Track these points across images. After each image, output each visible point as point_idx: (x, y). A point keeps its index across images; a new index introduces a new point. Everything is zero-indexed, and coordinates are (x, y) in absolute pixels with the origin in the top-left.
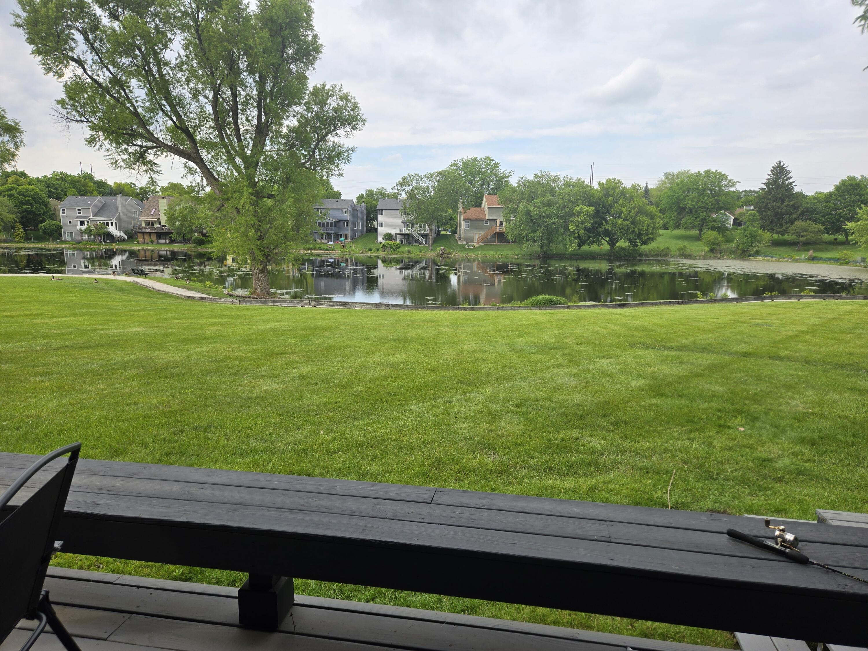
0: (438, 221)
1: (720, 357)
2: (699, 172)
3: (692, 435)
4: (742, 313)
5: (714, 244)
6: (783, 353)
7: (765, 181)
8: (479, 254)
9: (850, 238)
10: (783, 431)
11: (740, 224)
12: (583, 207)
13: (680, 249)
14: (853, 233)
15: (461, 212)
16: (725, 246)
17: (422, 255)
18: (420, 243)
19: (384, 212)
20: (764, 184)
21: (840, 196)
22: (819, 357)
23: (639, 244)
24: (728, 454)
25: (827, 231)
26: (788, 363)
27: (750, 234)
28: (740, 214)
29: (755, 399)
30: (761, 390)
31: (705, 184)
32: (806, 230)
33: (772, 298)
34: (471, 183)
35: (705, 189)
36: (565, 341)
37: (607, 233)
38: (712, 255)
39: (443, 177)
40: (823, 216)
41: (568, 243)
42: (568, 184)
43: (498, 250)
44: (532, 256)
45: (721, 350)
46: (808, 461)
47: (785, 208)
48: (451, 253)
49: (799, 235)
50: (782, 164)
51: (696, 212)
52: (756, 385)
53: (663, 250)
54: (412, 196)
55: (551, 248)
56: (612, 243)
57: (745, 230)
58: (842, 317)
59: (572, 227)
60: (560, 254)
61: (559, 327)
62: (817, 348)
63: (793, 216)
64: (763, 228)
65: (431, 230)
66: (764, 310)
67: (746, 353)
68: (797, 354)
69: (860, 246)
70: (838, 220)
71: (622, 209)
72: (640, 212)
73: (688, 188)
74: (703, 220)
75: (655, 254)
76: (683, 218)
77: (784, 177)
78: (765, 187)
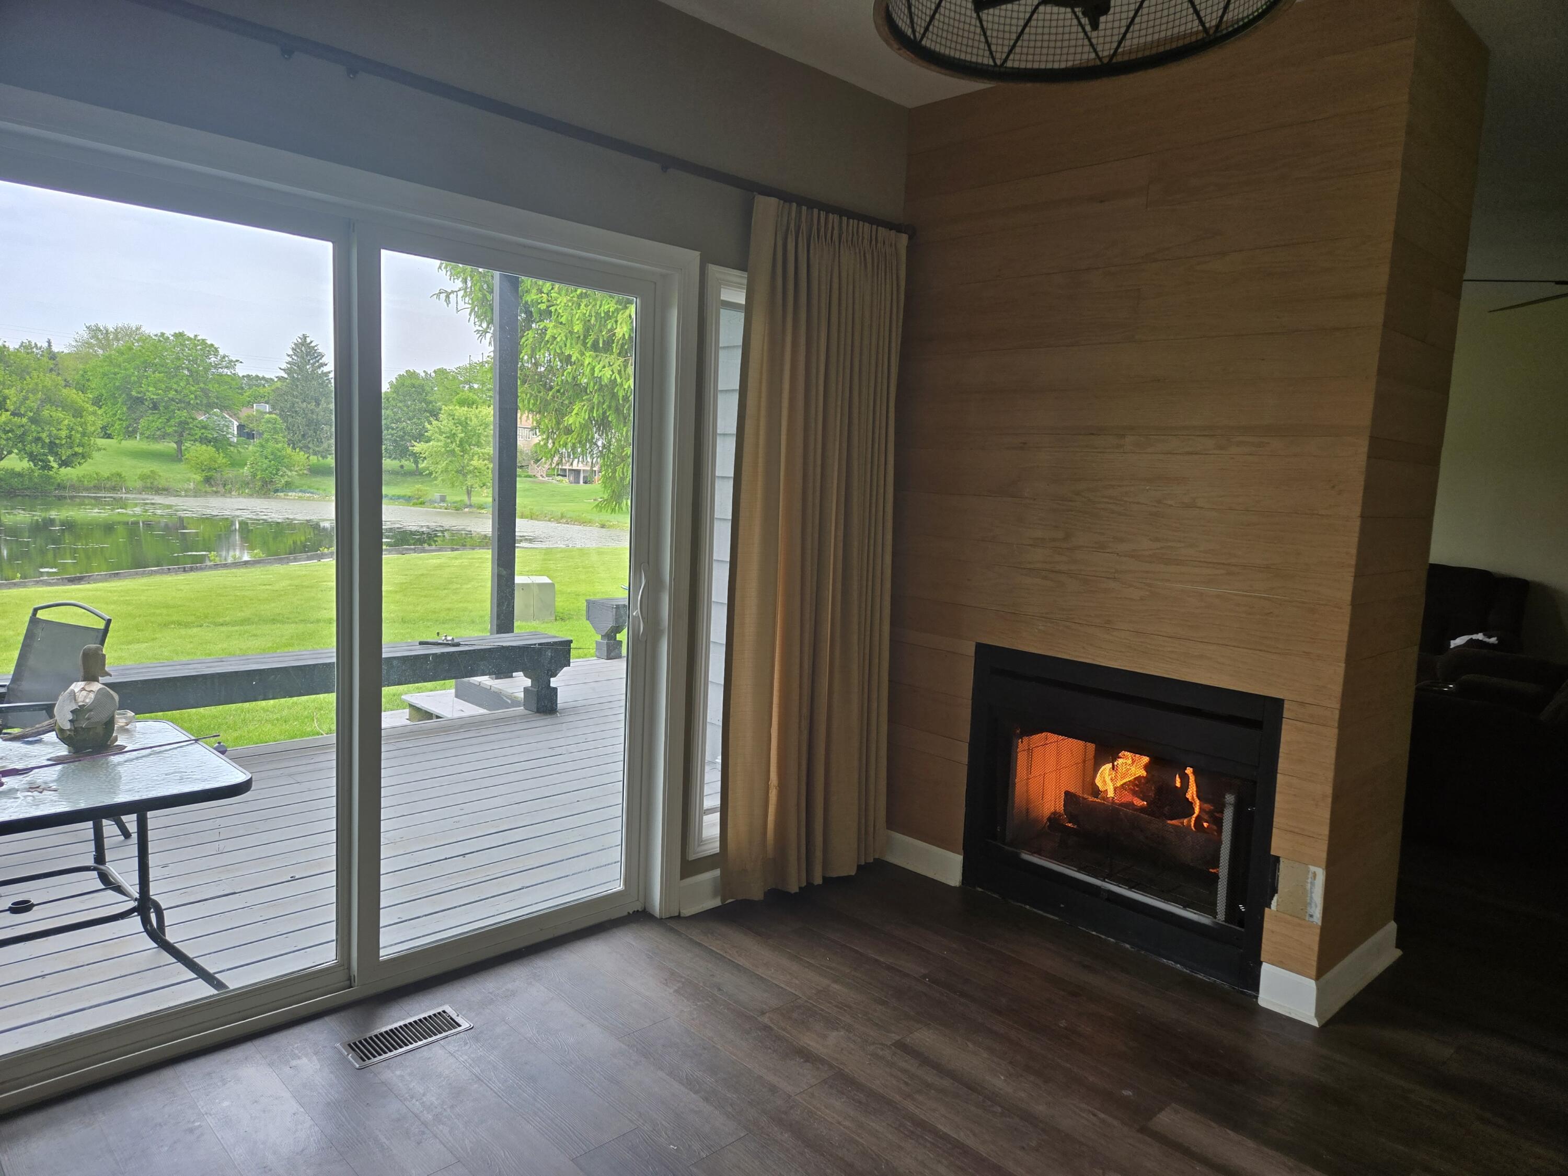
2: (163, 334)
5: (210, 469)
7: (284, 366)
9: (421, 466)
11: (251, 436)
13: (143, 477)
14: (425, 458)
16: (230, 473)
20: (283, 369)
21: (401, 401)
23: (55, 465)
25: (389, 454)
27: (273, 453)
28: (248, 417)
31: (178, 358)
35: (178, 368)
38: (209, 489)
47: (322, 413)
50: (308, 340)
51: (166, 408)
53: (108, 479)
57: (262, 446)
64: (293, 444)
69: (436, 479)
70: (402, 438)
71: (7, 391)
72: (49, 400)
73: (145, 362)
74: (183, 424)
75: (92, 485)
76: (142, 417)
77: (315, 363)
78: (286, 376)
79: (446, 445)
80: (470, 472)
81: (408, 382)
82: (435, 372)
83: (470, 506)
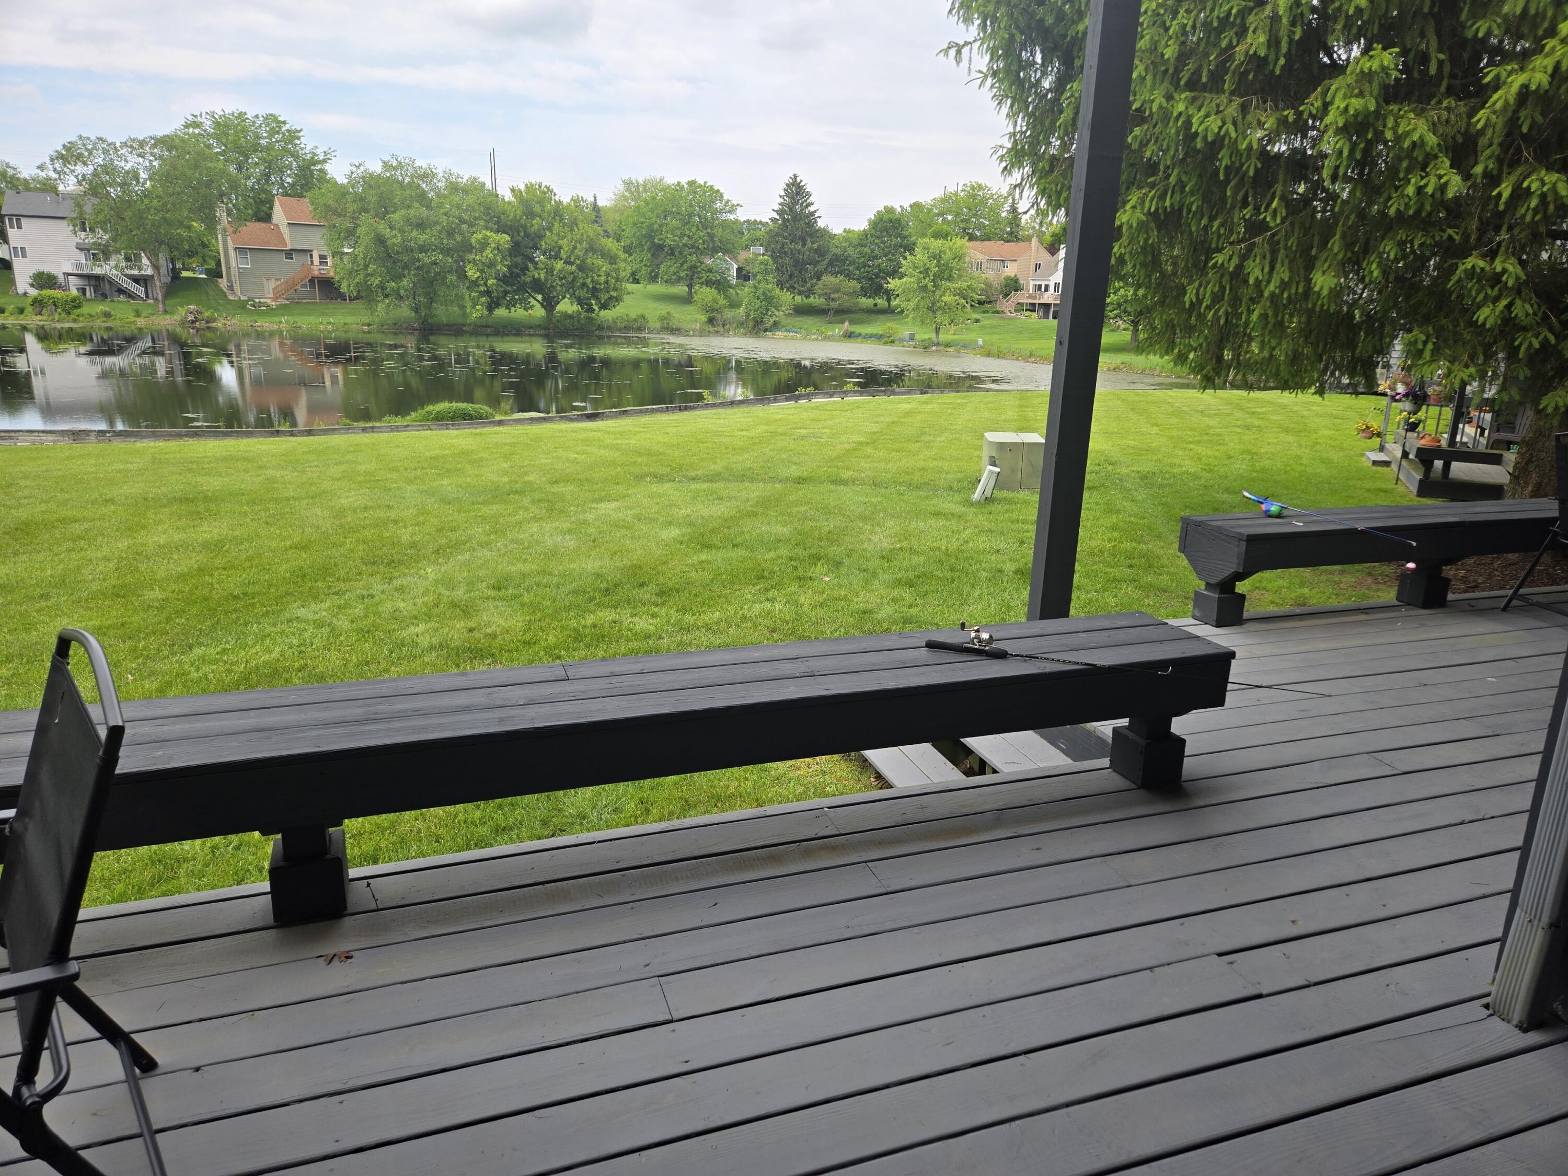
0: (171, 249)
1: (769, 486)
2: (679, 183)
3: (770, 595)
4: (776, 421)
5: (713, 310)
6: (846, 475)
7: (777, 207)
8: (284, 322)
9: (894, 303)
10: (874, 575)
11: (747, 278)
12: (488, 233)
13: (662, 319)
14: (898, 295)
15: (225, 230)
16: (729, 314)
17: (141, 322)
18: (131, 296)
19: (24, 221)
20: (776, 211)
21: (877, 237)
22: (888, 476)
23: (596, 308)
24: (821, 612)
25: (865, 293)
26: (854, 488)
27: (764, 294)
28: (746, 260)
29: (831, 538)
30: (835, 526)
31: (691, 206)
32: (838, 291)
33: (808, 396)
34: (240, 169)
35: (691, 215)
36: (526, 479)
37: (538, 286)
38: (712, 329)
39: (169, 150)
40: (858, 268)
41: (469, 304)
42: (454, 187)
43: (323, 314)
44: (398, 328)
45: (766, 477)
46: (910, 606)
47: (808, 253)
48: (215, 320)
49: (829, 298)
50: (798, 181)
51: (681, 253)
52: (827, 520)
53: (635, 320)
54: (95, 187)
55: (434, 312)
56: (549, 304)
57: (755, 287)
58: (903, 420)
59: (473, 273)
60: (454, 325)
61: (506, 457)
62: (882, 464)
63: (820, 267)
64: (781, 285)
65: (156, 267)
66: (805, 415)
67: (800, 478)
68: (862, 475)
69: (907, 316)
70: (877, 276)
71: (561, 242)
72: (591, 249)
73: (665, 211)
74: (693, 268)
75: (623, 325)
76: (662, 263)
77: (803, 203)
78: (778, 217)
79: (919, 281)
80: (940, 308)
81: (886, 217)
82: (911, 206)
83: (938, 344)
